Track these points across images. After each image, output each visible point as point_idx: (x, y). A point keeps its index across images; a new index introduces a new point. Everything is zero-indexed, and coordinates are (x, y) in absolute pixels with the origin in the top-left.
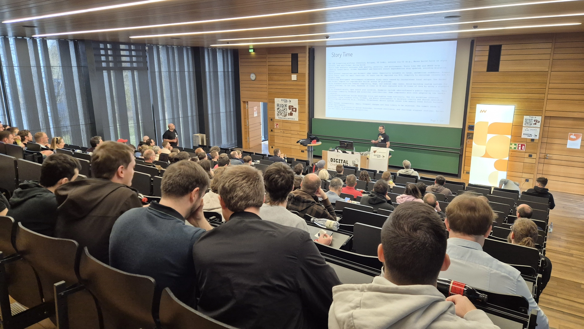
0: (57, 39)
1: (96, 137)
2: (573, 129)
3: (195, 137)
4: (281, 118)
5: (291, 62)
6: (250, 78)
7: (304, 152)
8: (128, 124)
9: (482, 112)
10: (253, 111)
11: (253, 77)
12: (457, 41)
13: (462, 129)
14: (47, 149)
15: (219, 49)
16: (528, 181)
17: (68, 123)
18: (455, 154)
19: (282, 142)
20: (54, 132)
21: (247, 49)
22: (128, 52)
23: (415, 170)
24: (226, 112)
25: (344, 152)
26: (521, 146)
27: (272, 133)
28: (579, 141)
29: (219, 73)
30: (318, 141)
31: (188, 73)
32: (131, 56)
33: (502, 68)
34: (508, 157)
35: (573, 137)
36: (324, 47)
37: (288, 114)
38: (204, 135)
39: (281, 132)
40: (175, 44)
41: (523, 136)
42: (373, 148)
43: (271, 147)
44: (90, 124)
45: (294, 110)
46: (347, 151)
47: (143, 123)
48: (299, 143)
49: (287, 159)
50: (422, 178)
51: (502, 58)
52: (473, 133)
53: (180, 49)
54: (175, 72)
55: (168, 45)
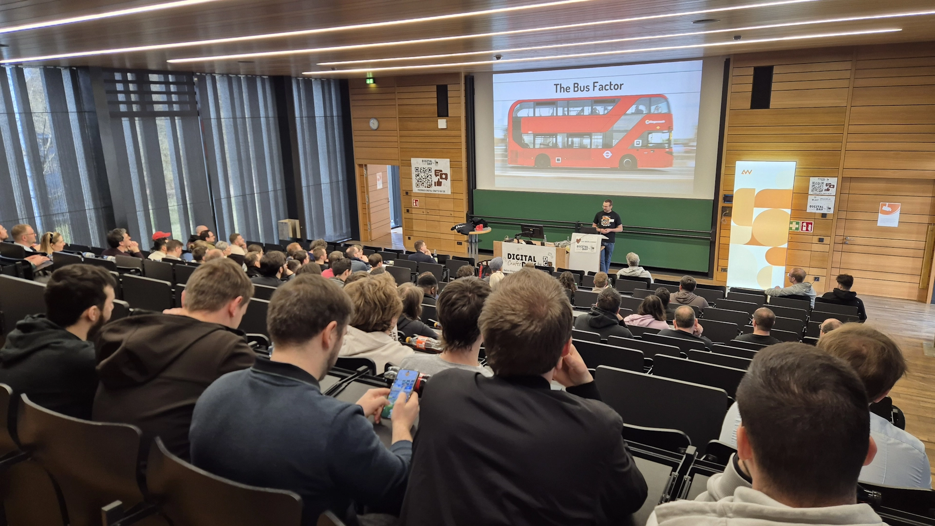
0: (41, 67)
1: (117, 230)
2: (889, 196)
3: (281, 224)
4: (422, 190)
5: (436, 99)
6: (369, 126)
7: (461, 245)
8: (168, 207)
9: (746, 173)
10: (376, 180)
11: (374, 124)
12: (702, 61)
13: (714, 200)
14: (35, 253)
15: (316, 79)
16: (818, 280)
17: (65, 207)
18: (702, 241)
19: (425, 230)
20: (42, 224)
21: (362, 78)
22: (163, 86)
23: (646, 268)
24: (331, 183)
25: (528, 243)
26: (806, 225)
27: (408, 215)
28: (896, 216)
29: (317, 120)
30: (485, 226)
31: (266, 120)
32: (168, 93)
33: (774, 102)
34: (787, 244)
35: (886, 208)
36: (489, 73)
37: (433, 184)
38: (297, 222)
39: (423, 212)
40: (242, 71)
41: (809, 210)
42: (575, 236)
43: (407, 237)
44: (104, 207)
45: (444, 176)
46: (533, 242)
47: (193, 203)
48: (455, 230)
49: (438, 256)
50: (656, 281)
51: (774, 86)
52: (732, 207)
53: (251, 81)
54: (244, 118)
55: (230, 73)
